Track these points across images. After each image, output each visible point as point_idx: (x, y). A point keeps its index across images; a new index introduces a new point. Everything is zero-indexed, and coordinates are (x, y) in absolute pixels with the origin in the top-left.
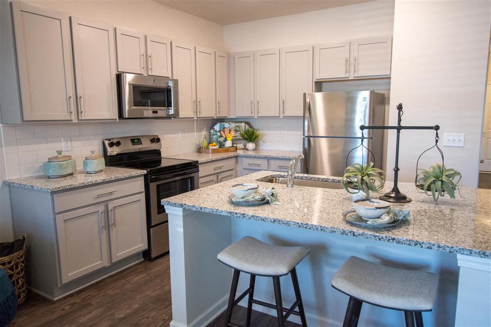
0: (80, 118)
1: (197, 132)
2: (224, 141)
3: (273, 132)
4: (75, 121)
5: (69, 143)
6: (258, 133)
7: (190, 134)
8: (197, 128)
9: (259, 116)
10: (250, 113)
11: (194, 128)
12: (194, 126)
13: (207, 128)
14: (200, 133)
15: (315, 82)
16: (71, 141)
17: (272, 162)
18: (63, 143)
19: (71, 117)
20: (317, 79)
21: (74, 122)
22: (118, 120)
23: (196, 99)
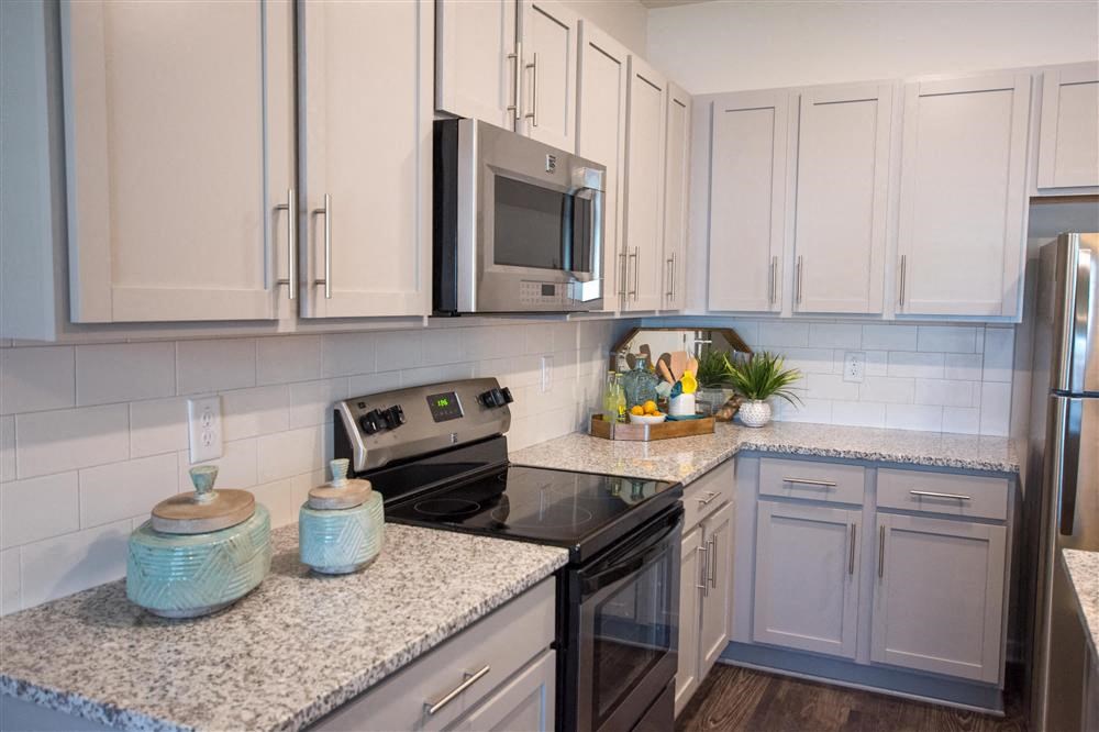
0: (308, 313)
1: (581, 362)
2: (673, 396)
3: (829, 365)
4: (287, 325)
5: (216, 423)
6: (780, 367)
7: (565, 370)
8: (581, 349)
9: (802, 309)
10: (764, 297)
11: (576, 350)
12: (575, 343)
13: (603, 348)
14: (588, 364)
15: (1031, 198)
16: (223, 414)
17: (884, 476)
18: (192, 423)
19: (276, 307)
20: (1040, 190)
21: (281, 329)
22: (426, 323)
23: (625, 247)
